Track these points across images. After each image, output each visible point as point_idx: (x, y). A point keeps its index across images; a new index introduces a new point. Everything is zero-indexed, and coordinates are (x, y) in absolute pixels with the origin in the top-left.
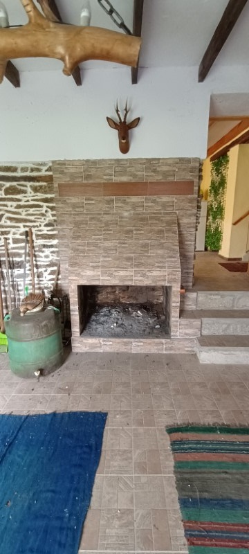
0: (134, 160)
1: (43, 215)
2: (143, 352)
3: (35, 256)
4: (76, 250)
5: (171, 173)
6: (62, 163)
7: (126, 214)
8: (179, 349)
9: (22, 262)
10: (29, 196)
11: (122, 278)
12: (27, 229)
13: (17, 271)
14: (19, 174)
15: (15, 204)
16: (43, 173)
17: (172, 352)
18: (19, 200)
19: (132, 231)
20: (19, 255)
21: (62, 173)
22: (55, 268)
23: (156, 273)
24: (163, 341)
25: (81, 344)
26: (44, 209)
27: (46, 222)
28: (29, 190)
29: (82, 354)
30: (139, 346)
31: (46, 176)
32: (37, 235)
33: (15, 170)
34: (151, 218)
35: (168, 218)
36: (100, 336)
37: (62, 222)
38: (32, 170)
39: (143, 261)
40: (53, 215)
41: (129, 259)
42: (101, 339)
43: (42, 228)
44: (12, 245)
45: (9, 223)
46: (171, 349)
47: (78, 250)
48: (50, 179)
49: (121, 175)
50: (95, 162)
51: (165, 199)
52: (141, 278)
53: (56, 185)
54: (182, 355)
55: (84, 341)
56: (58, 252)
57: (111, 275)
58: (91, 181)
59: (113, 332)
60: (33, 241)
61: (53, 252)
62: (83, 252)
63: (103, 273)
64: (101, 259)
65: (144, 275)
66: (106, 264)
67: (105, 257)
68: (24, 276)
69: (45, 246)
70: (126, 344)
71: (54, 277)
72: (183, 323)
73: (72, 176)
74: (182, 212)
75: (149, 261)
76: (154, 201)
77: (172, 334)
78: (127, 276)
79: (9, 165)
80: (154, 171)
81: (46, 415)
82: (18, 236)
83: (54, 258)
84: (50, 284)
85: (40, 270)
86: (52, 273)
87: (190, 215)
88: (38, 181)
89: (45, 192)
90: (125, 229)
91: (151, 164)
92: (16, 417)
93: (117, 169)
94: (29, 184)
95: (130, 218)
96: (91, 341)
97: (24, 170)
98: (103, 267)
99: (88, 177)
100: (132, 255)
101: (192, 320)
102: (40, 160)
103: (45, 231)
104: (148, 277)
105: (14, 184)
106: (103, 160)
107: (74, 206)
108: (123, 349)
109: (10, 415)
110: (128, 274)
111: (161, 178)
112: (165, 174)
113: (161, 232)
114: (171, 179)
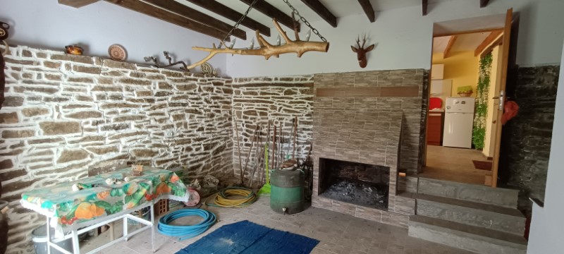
0: (370, 72)
1: (305, 108)
2: (363, 217)
3: (297, 136)
4: (322, 133)
5: (399, 81)
6: (321, 75)
7: (362, 110)
8: (394, 222)
9: (288, 139)
10: (299, 95)
11: (350, 156)
12: (294, 117)
13: (285, 145)
14: (293, 82)
15: (289, 101)
16: (308, 81)
17: (388, 223)
18: (292, 98)
19: (364, 123)
20: (287, 134)
21: (320, 81)
22: (309, 146)
23: (376, 155)
24: (381, 211)
25: (319, 201)
26: (307, 104)
27: (307, 113)
28: (298, 92)
29: (317, 208)
30: (361, 212)
31: (310, 83)
32: (300, 122)
33: (291, 80)
34: (381, 114)
35: (395, 114)
36: (332, 198)
37: (317, 114)
38: (302, 80)
39: (368, 146)
40: (312, 109)
41: (357, 143)
42: (332, 201)
43: (304, 117)
44: (284, 127)
45: (284, 113)
46: (387, 220)
47: (323, 133)
48: (311, 85)
49: (360, 83)
50: (341, 74)
51: (393, 99)
52: (365, 158)
53: (315, 89)
54: (396, 227)
55: (321, 200)
56: (312, 134)
57: (342, 153)
58: (338, 87)
59: (343, 198)
60: (297, 125)
61: (309, 134)
62: (326, 135)
63: (338, 151)
64: (338, 141)
65: (367, 156)
66: (340, 145)
67: (340, 140)
68: (288, 149)
69: (304, 129)
70: (351, 208)
71: (307, 151)
72: (398, 199)
73: (326, 83)
74: (408, 110)
75: (373, 146)
76: (385, 101)
77: (389, 207)
78: (354, 155)
79: (288, 77)
80: (386, 79)
81: (283, 232)
82: (288, 122)
83: (309, 138)
84: (304, 156)
85: (300, 146)
86: (307, 149)
87: (416, 113)
88: (305, 87)
89: (308, 94)
90: (360, 120)
91: (383, 74)
92: (267, 228)
93: (357, 78)
94: (298, 88)
95: (364, 113)
96: (325, 200)
97: (297, 79)
98: (338, 147)
99: (337, 84)
100: (360, 140)
101: (407, 199)
102: (307, 74)
103: (306, 119)
104: (370, 158)
105: (290, 88)
106: (348, 73)
107: (326, 103)
108: (348, 212)
109: (264, 227)
110: (355, 153)
111: (390, 84)
112: (394, 81)
113: (387, 124)
114: (399, 85)
